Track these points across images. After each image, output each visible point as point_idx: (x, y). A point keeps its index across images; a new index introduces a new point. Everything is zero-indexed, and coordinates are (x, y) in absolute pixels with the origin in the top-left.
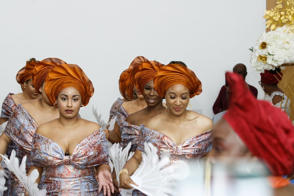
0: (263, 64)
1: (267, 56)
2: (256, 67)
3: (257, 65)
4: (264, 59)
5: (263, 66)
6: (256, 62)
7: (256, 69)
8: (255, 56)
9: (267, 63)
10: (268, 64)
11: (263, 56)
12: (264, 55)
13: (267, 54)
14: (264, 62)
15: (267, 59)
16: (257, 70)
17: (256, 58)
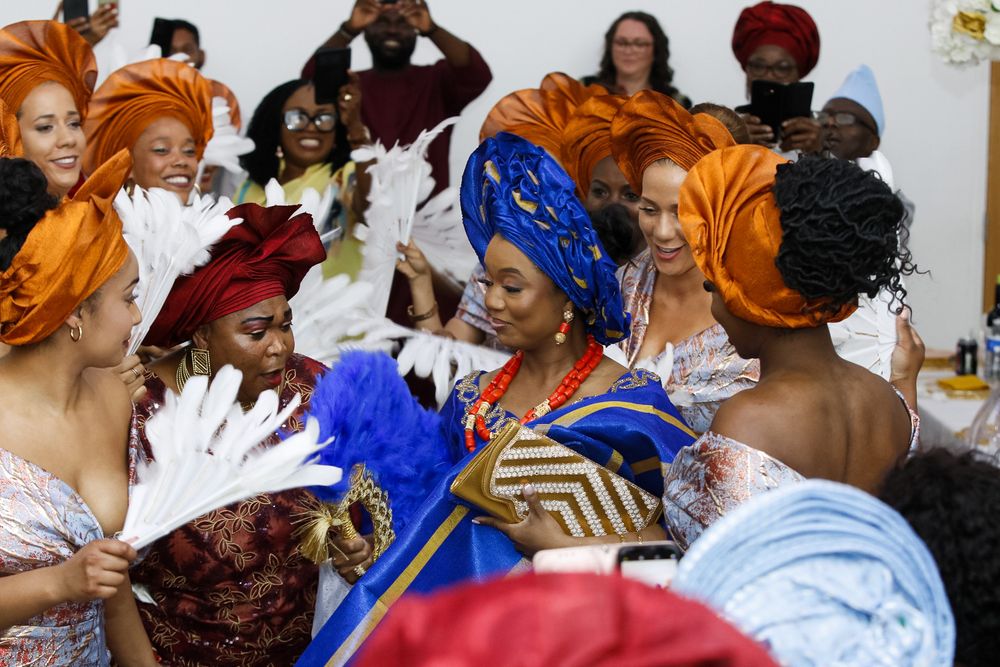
0: (973, 41)
1: (987, 17)
2: (948, 53)
3: (952, 44)
4: (975, 25)
5: (970, 49)
6: (949, 36)
7: (946, 59)
8: (946, 13)
9: (984, 41)
10: (989, 43)
11: (972, 15)
12: (977, 10)
13: (988, 9)
14: (975, 38)
15: (987, 26)
16: (952, 62)
17: (949, 21)
